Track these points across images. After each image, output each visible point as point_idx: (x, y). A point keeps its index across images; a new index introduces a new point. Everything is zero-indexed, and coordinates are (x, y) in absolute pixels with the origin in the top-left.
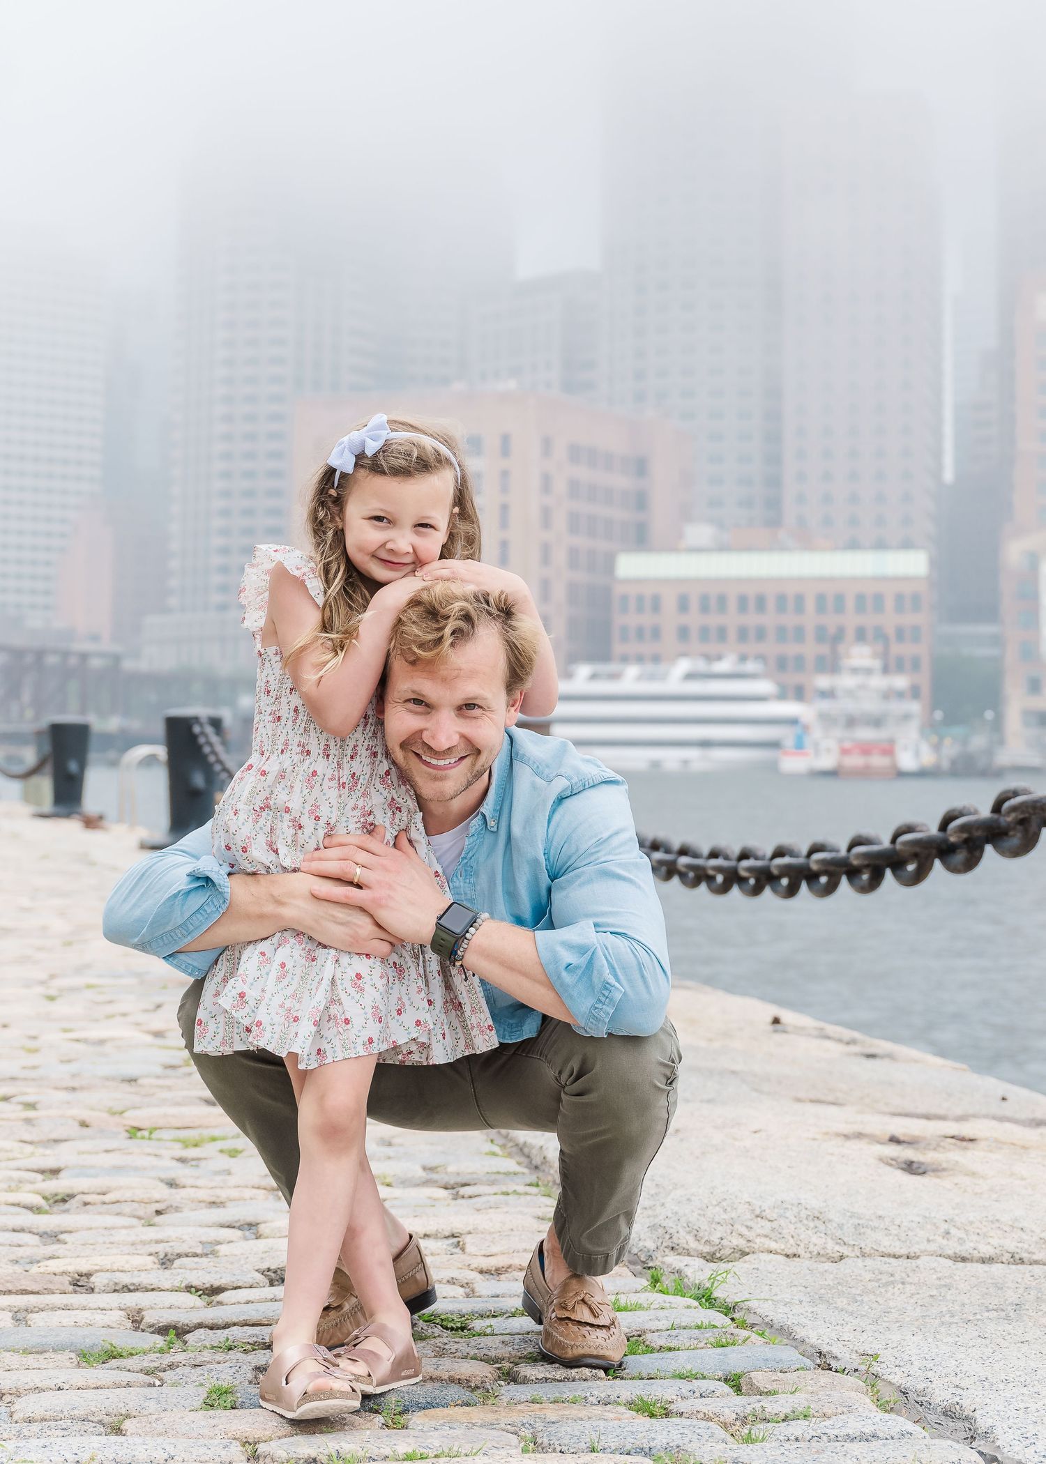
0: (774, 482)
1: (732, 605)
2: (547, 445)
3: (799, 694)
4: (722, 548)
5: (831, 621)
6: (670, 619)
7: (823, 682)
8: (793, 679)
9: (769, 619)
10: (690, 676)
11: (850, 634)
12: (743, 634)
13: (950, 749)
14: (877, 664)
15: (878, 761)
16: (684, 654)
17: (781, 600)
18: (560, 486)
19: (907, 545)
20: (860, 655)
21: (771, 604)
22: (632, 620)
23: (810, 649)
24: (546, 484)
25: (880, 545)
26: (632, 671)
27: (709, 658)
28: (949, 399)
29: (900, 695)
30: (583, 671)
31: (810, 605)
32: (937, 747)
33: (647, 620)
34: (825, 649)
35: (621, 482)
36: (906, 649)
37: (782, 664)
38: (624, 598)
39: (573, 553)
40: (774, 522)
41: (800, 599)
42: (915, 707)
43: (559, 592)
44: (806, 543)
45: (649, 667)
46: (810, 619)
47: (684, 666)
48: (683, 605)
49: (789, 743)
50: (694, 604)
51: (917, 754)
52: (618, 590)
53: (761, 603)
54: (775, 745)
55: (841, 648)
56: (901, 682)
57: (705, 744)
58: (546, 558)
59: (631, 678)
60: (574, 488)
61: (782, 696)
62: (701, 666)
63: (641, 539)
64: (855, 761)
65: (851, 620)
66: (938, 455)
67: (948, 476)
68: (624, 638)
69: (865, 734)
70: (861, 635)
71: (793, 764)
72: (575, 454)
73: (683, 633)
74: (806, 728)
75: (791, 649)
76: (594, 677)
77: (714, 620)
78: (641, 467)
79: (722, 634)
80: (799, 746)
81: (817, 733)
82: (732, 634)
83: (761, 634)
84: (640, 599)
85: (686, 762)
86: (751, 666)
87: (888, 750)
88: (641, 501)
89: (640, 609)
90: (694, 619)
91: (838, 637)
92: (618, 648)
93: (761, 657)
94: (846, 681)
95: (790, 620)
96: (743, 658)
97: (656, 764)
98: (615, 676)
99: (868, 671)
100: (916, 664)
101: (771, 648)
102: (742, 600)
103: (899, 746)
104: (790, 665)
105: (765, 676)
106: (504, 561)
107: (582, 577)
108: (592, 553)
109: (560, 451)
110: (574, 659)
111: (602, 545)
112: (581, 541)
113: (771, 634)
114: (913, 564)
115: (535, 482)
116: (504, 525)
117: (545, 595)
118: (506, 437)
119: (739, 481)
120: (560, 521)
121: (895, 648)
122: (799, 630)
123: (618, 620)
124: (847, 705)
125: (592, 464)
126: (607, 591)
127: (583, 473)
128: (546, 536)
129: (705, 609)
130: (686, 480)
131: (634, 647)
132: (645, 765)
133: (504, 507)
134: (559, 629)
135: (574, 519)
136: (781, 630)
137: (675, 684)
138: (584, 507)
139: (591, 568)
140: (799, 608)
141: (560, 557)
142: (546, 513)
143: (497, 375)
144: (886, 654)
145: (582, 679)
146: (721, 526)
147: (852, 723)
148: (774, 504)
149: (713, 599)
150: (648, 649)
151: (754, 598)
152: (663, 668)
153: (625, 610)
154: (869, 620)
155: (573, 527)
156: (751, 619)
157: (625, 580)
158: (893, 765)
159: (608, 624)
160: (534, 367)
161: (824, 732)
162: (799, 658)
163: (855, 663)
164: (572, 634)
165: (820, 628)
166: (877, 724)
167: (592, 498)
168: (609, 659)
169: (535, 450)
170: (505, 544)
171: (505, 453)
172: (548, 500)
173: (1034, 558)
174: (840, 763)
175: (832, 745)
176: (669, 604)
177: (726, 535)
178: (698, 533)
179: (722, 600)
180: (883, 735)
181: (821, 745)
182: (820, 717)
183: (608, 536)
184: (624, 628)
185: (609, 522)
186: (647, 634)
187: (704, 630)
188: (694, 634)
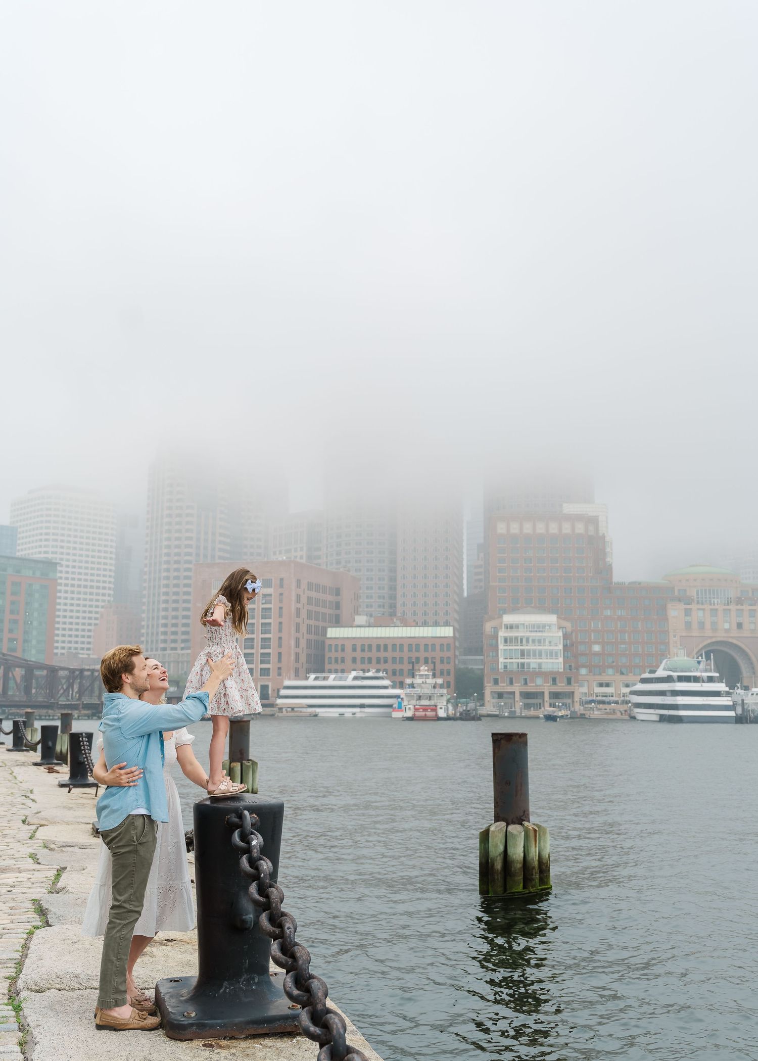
0: (393, 597)
1: (374, 649)
2: (299, 582)
3: (401, 685)
4: (371, 625)
5: (414, 655)
6: (349, 654)
7: (408, 681)
8: (398, 679)
9: (389, 654)
10: (355, 678)
11: (422, 660)
12: (378, 661)
13: (461, 708)
14: (431, 673)
15: (430, 714)
16: (354, 670)
17: (394, 645)
18: (304, 600)
19: (447, 624)
20: (424, 669)
21: (390, 648)
22: (333, 655)
23: (405, 667)
24: (298, 600)
25: (436, 624)
26: (332, 676)
27: (364, 671)
28: (465, 563)
29: (441, 686)
30: (312, 676)
31: (406, 649)
32: (455, 708)
33: (339, 655)
34: (411, 667)
35: (330, 598)
36: (446, 667)
37: (394, 673)
38: (330, 645)
39: (309, 627)
40: (393, 614)
41: (401, 646)
42: (445, 691)
43: (303, 643)
44: (406, 623)
45: (340, 675)
46: (406, 654)
47: (354, 674)
48: (354, 650)
49: (395, 705)
50: (359, 649)
51: (447, 710)
52: (328, 642)
53: (386, 647)
54: (390, 706)
55: (417, 667)
56: (440, 681)
57: (362, 706)
58: (298, 630)
59: (332, 680)
60: (310, 599)
61: (394, 687)
62: (361, 674)
63: (337, 622)
64: (421, 713)
65: (422, 655)
66: (461, 586)
67: (465, 594)
68: (330, 663)
69: (424, 702)
70: (426, 661)
71: (395, 715)
72: (310, 586)
73: (354, 660)
74: (402, 699)
75: (398, 667)
76: (316, 679)
77: (367, 655)
78: (338, 592)
79: (370, 661)
80: (400, 707)
81: (405, 703)
82: (374, 661)
83: (386, 661)
84: (336, 646)
85: (354, 714)
86: (381, 674)
87: (434, 709)
88: (338, 606)
89: (336, 651)
90: (358, 654)
91: (416, 662)
92: (327, 667)
93: (386, 671)
94: (418, 681)
95: (397, 654)
96: (378, 671)
97: (341, 715)
98: (325, 678)
99: (427, 676)
100: (448, 674)
101: (390, 666)
102: (378, 647)
103: (439, 707)
104: (398, 673)
105: (387, 678)
106: (280, 631)
107: (312, 637)
108: (317, 627)
109: (304, 585)
110: (309, 671)
111: (321, 624)
112: (312, 622)
113: (390, 661)
114: (447, 632)
115: (294, 598)
116: (281, 616)
117: (297, 645)
118: (282, 580)
119: (379, 597)
120: (304, 614)
121: (439, 666)
122: (401, 659)
123: (327, 655)
124: (418, 691)
125: (317, 591)
126: (323, 642)
127: (313, 594)
128: (298, 620)
129: (363, 650)
130: (357, 597)
131: (334, 666)
132: (337, 715)
133: (281, 608)
134: (303, 658)
135: (309, 613)
136: (394, 659)
137: (349, 682)
138: (314, 608)
139: (317, 634)
140: (401, 650)
141: (304, 629)
142: (298, 611)
143: (280, 552)
144: (434, 669)
145: (311, 680)
146: (371, 616)
147: (420, 698)
148: (393, 606)
149: (366, 645)
150: (339, 667)
151: (383, 645)
152: (345, 675)
153: (330, 650)
154: (429, 655)
155: (309, 616)
156: (382, 654)
157: (331, 638)
158: (436, 715)
159: (323, 656)
160: (296, 550)
161: (409, 701)
162: (401, 670)
163: (422, 673)
164: (308, 661)
165: (410, 658)
166: (430, 698)
167: (317, 605)
168: (323, 671)
169: (294, 585)
170: (281, 623)
171: (281, 586)
172: (299, 606)
173: (496, 630)
174: (414, 715)
175: (412, 707)
176: (348, 649)
177: (372, 620)
178: (361, 619)
179: (370, 646)
180: (432, 703)
181: (407, 707)
182: (407, 694)
183: (324, 620)
184: (330, 658)
185: (324, 614)
186: (339, 661)
187: (363, 659)
188: (358, 661)
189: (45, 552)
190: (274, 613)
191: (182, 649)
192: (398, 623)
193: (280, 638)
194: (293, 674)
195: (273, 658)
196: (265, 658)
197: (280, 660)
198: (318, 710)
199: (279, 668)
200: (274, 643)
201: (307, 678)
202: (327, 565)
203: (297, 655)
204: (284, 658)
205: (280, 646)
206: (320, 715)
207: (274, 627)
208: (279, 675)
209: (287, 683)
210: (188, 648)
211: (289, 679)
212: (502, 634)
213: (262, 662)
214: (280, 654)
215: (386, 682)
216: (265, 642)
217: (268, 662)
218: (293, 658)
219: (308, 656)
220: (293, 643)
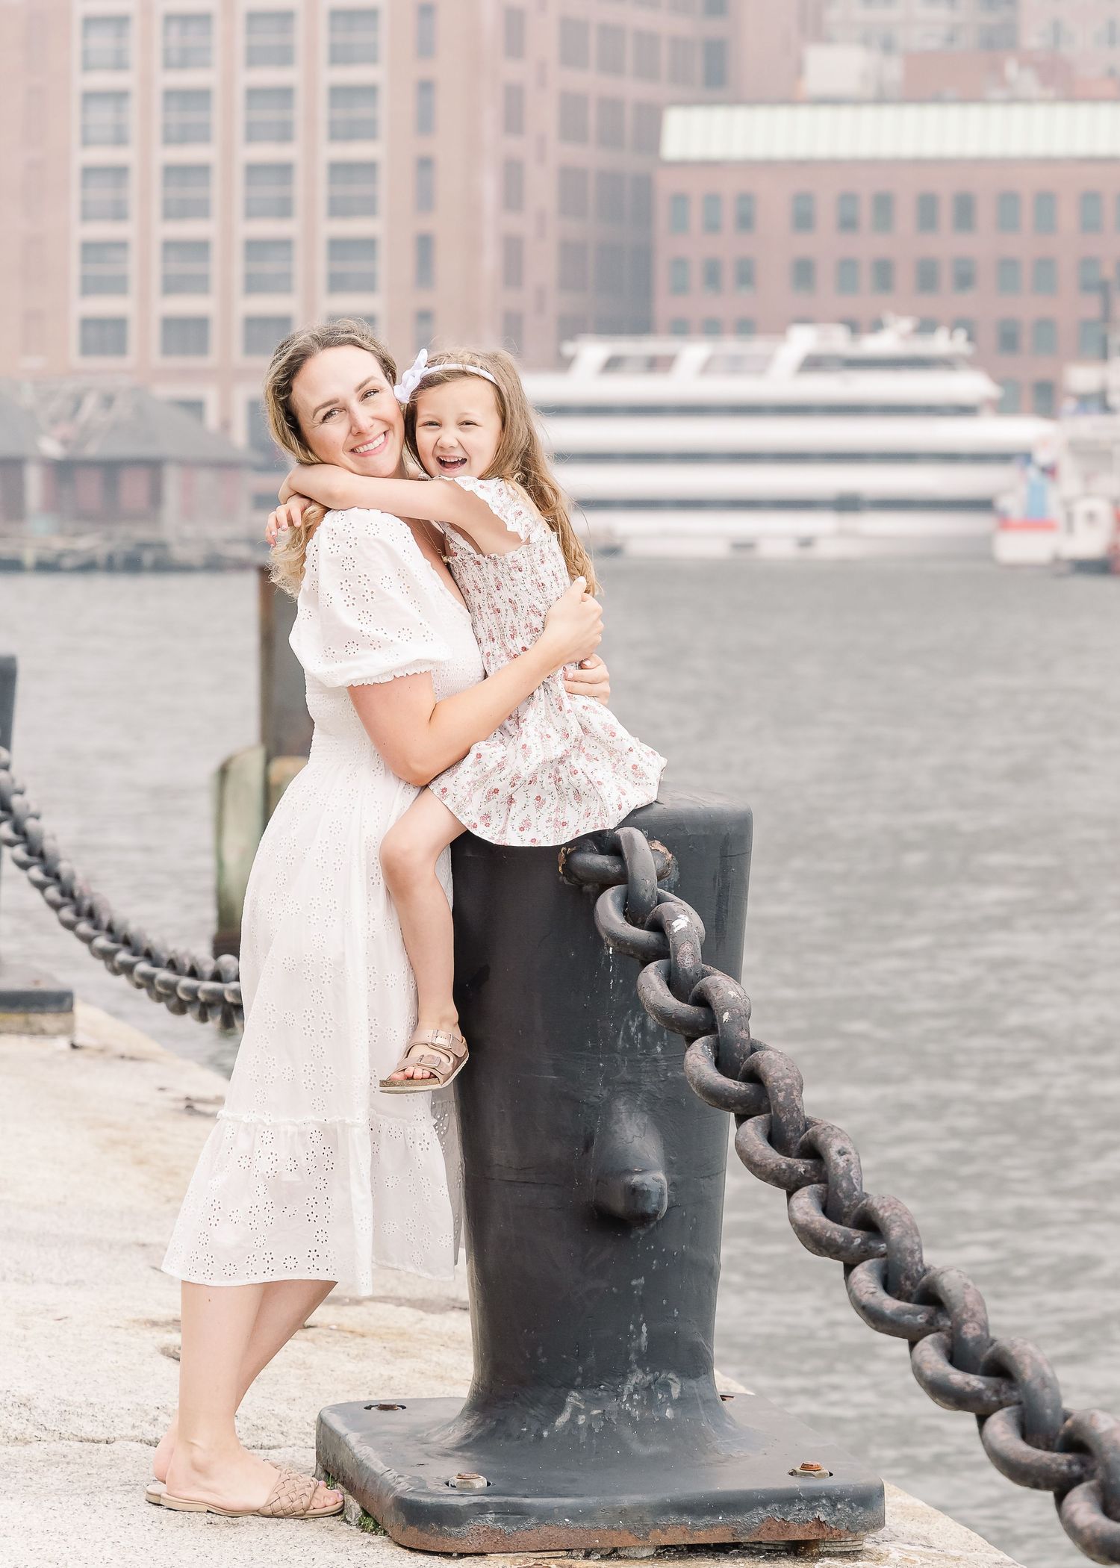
1: (905, 216)
3: (1042, 398)
4: (886, 97)
5: (1111, 248)
6: (775, 245)
8: (1030, 367)
9: (983, 245)
10: (813, 364)
12: (927, 277)
16: (804, 320)
17: (1008, 200)
21: (985, 213)
22: (696, 247)
23: (1069, 307)
26: (694, 353)
27: (854, 327)
30: (592, 352)
31: (1068, 216)
33: (728, 246)
34: (1091, 307)
37: (1008, 339)
38: (680, 200)
39: (572, 106)
40: (998, 38)
41: (1046, 200)
43: (542, 188)
44: (1067, 87)
45: (731, 345)
46: (1067, 244)
47: (802, 340)
48: (803, 219)
49: (1012, 504)
50: (826, 214)
52: (666, 184)
53: (965, 210)
54: (982, 505)
57: (847, 504)
58: (513, 121)
59: (692, 371)
61: (1004, 407)
62: (839, 341)
63: (715, 77)
68: (680, 288)
73: (804, 273)
74: (1050, 471)
75: (1027, 308)
76: (613, 365)
77: (867, 246)
79: (884, 274)
80: (1039, 510)
81: (1069, 484)
82: (905, 277)
83: (965, 279)
84: (712, 201)
85: (806, 542)
86: (941, 343)
89: (712, 226)
90: (825, 244)
92: (665, 306)
93: (964, 323)
95: (1024, 245)
96: (926, 327)
97: (744, 546)
98: (656, 364)
101: (986, 303)
102: (926, 205)
104: (1026, 340)
105: (973, 362)
106: (425, 122)
107: (589, 156)
108: (611, 106)
110: (572, 328)
111: (632, 89)
112: (589, 81)
113: (986, 278)
116: (425, 47)
117: (513, 196)
120: (543, 37)
122: (1045, 266)
123: (667, 247)
126: (644, 185)
128: (514, 71)
129: (848, 223)
131: (699, 303)
132: (721, 548)
133: (426, 10)
134: (543, 265)
135: (572, 33)
136: (1007, 266)
137: (782, 380)
138: (594, 10)
139: (611, 138)
140: (1046, 223)
141: (543, 115)
142: (513, 21)
145: (591, 371)
146: (888, 46)
149: (865, 202)
150: (729, 305)
151: (951, 201)
152: (757, 346)
153: (679, 225)
155: (572, 52)
156: (946, 245)
157: (682, 164)
159: (643, 256)
161: (1087, 478)
162: (1045, 326)
164: (569, 281)
165: (1088, 263)
168: (641, 325)
170: (426, 87)
175: (1101, 507)
176: (774, 214)
177: (894, 70)
178: (836, 65)
179: (884, 204)
181: (1082, 508)
182: (1079, 449)
183: (647, 71)
184: (680, 264)
185: (647, 40)
186: (728, 276)
187: (847, 267)
188: (825, 274)
190: (393, 34)
192: (1026, 81)
193: (425, 164)
195: (393, 264)
196: (350, 262)
197: (425, 277)
198: (624, 524)
199: (424, 317)
200: (394, 188)
203: (513, 250)
204: (447, 262)
205: (425, 200)
206: (636, 548)
207: (394, 108)
213: (337, 283)
214: (425, 242)
215: (971, 385)
216: (351, 184)
217: (370, 282)
218: (491, 261)
219: (570, 252)
220: (489, 187)
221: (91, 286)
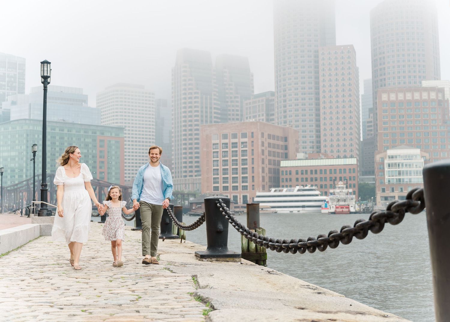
0: (319, 142)
1: (309, 173)
2: (263, 134)
3: (326, 194)
4: (307, 159)
5: (333, 176)
6: (294, 176)
7: (332, 191)
8: (324, 190)
9: (318, 176)
10: (299, 190)
11: (338, 179)
12: (312, 180)
13: (363, 207)
14: (345, 186)
15: (345, 210)
16: (298, 185)
17: (321, 170)
18: (266, 145)
19: (352, 157)
20: (341, 184)
21: (318, 172)
22: (285, 177)
23: (329, 183)
24: (263, 145)
25: (345, 157)
26: (285, 189)
27: (303, 186)
28: (361, 120)
29: (351, 193)
30: (273, 189)
31: (328, 172)
32: (360, 206)
33: (288, 177)
34: (332, 183)
35: (281, 143)
36: (352, 182)
38: (283, 171)
39: (270, 161)
40: (319, 152)
41: (325, 170)
42: (354, 196)
43: (266, 170)
44: (327, 157)
45: (289, 188)
46: (328, 175)
47: (298, 188)
48: (297, 173)
49: (323, 206)
50: (300, 173)
51: (355, 208)
52: (281, 169)
53: (316, 172)
54: (320, 206)
55: (336, 182)
56: (351, 190)
57: (303, 207)
58: (263, 163)
59: (285, 191)
60: (269, 144)
61: (321, 195)
62: (302, 188)
63: (286, 157)
64: (339, 210)
65: (338, 175)
66: (359, 134)
67: (362, 140)
68: (283, 182)
69: (342, 203)
70: (341, 179)
71: (324, 211)
72: (269, 136)
73: (297, 180)
74: (328, 202)
75: (323, 183)
76: (275, 191)
77: (305, 176)
78: (286, 139)
79: (307, 180)
80: (326, 207)
81: (330, 203)
82: (309, 180)
83: (316, 180)
84: (286, 171)
85: (299, 211)
86: (314, 188)
87: (348, 207)
88: (286, 148)
89: (286, 174)
90: (300, 176)
91: (335, 180)
92: (281, 184)
93: (316, 185)
94: (337, 190)
95: (323, 176)
96: (312, 186)
97: (291, 212)
98: (280, 191)
99: (343, 188)
100: (354, 186)
101: (319, 183)
102: (312, 171)
103: (350, 206)
104: (323, 187)
105: (317, 190)
106: (253, 163)
107: (272, 167)
108: (274, 161)
109: (266, 136)
110: (270, 187)
111: (277, 159)
112: (272, 158)
113: (319, 180)
114: (353, 161)
115: (260, 144)
116: (253, 154)
117: (263, 171)
118: (252, 133)
119: (310, 142)
120: (266, 153)
121: (349, 182)
122: (326, 178)
123: (281, 177)
124: (338, 197)
125: (274, 139)
126: (278, 170)
127: (272, 141)
128: (263, 157)
129: (302, 174)
130: (297, 142)
131: (285, 183)
132: (288, 212)
133: (253, 150)
134: (267, 179)
135: (270, 152)
136: (321, 178)
137: (295, 192)
138: (272, 150)
139: (274, 164)
140: (325, 173)
141: (266, 162)
142: (263, 151)
143: (250, 118)
144: (347, 184)
145: (273, 192)
146: (306, 153)
147: (339, 200)
148: (319, 147)
149: (304, 171)
150: (289, 183)
151: (314, 171)
152: (292, 188)
153: (283, 174)
154: (343, 175)
155: (270, 155)
156: (314, 176)
157: (283, 167)
158: (349, 210)
159: (279, 178)
160: (259, 116)
161: (332, 203)
162: (326, 185)
163: (339, 186)
164: (270, 181)
165: (331, 178)
166: (345, 201)
167: (274, 147)
168: (279, 186)
169: (260, 136)
170: (253, 159)
171: (252, 137)
172: (263, 148)
173: (383, 159)
174: (336, 211)
175: (334, 206)
176: (294, 173)
177: (307, 156)
178: (300, 155)
179: (306, 171)
180: (346, 203)
181: (331, 206)
182: (331, 199)
183: (278, 157)
184: (283, 179)
185: (278, 153)
186: (288, 180)
187: (302, 179)
188: (300, 180)
189: (117, 123)
190: (249, 153)
191: (196, 176)
192: (323, 157)
193: (253, 168)
194: (261, 189)
195: (250, 179)
196: (244, 179)
197: (253, 181)
198: (277, 209)
199: (253, 185)
200: (249, 171)
201: (270, 191)
202: (278, 124)
203: (263, 178)
204: (256, 179)
205: (253, 172)
206: (278, 212)
207: (249, 161)
208: (253, 189)
209: (258, 194)
210: (200, 175)
211: (259, 191)
212: (387, 161)
213: (243, 182)
214: (253, 177)
215: (317, 192)
216: (244, 170)
217: (247, 182)
218: (261, 179)
219: (270, 178)
220: (260, 170)
221: (214, 183)
